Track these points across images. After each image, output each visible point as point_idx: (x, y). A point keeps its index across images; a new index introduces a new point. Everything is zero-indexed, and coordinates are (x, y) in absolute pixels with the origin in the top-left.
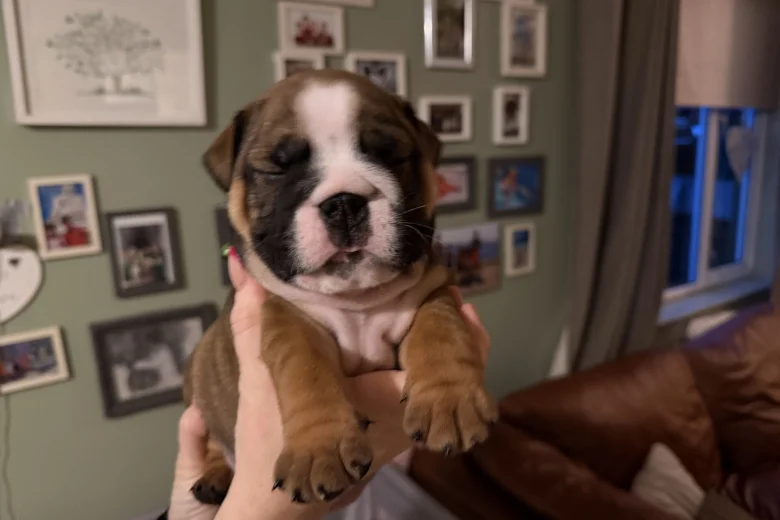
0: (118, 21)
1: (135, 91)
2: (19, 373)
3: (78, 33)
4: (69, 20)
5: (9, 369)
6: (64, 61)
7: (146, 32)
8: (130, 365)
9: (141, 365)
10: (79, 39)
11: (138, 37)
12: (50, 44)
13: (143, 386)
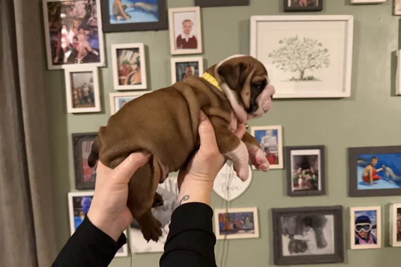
0: (305, 40)
1: (310, 79)
2: (235, 230)
3: (285, 48)
4: (281, 42)
5: (231, 226)
6: (276, 64)
7: (320, 45)
8: (291, 236)
9: (297, 237)
10: (285, 52)
11: (316, 48)
12: (270, 56)
13: (297, 251)
